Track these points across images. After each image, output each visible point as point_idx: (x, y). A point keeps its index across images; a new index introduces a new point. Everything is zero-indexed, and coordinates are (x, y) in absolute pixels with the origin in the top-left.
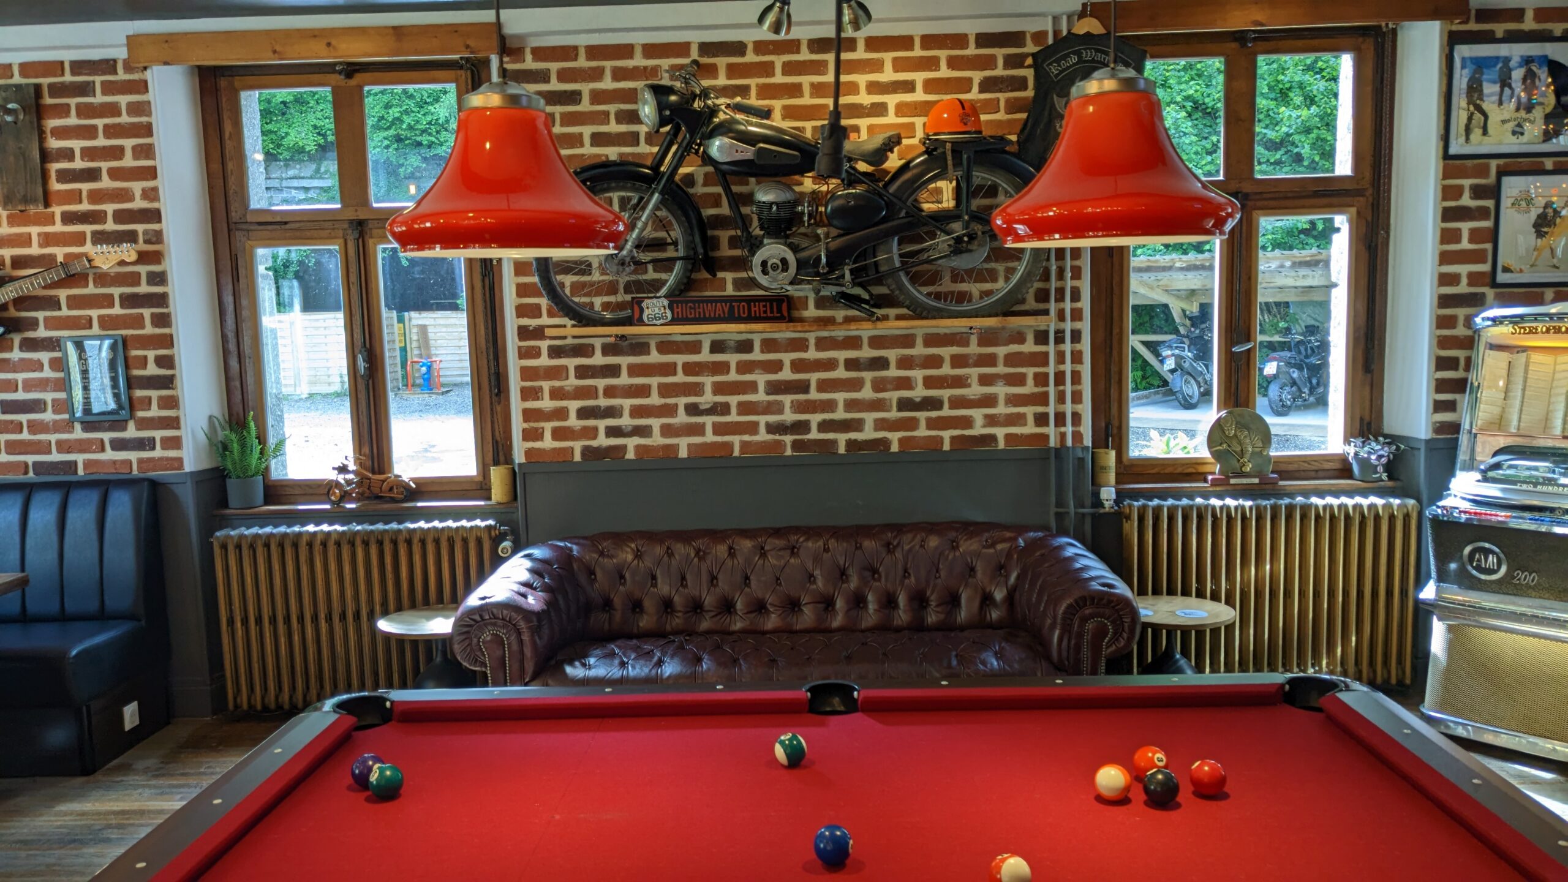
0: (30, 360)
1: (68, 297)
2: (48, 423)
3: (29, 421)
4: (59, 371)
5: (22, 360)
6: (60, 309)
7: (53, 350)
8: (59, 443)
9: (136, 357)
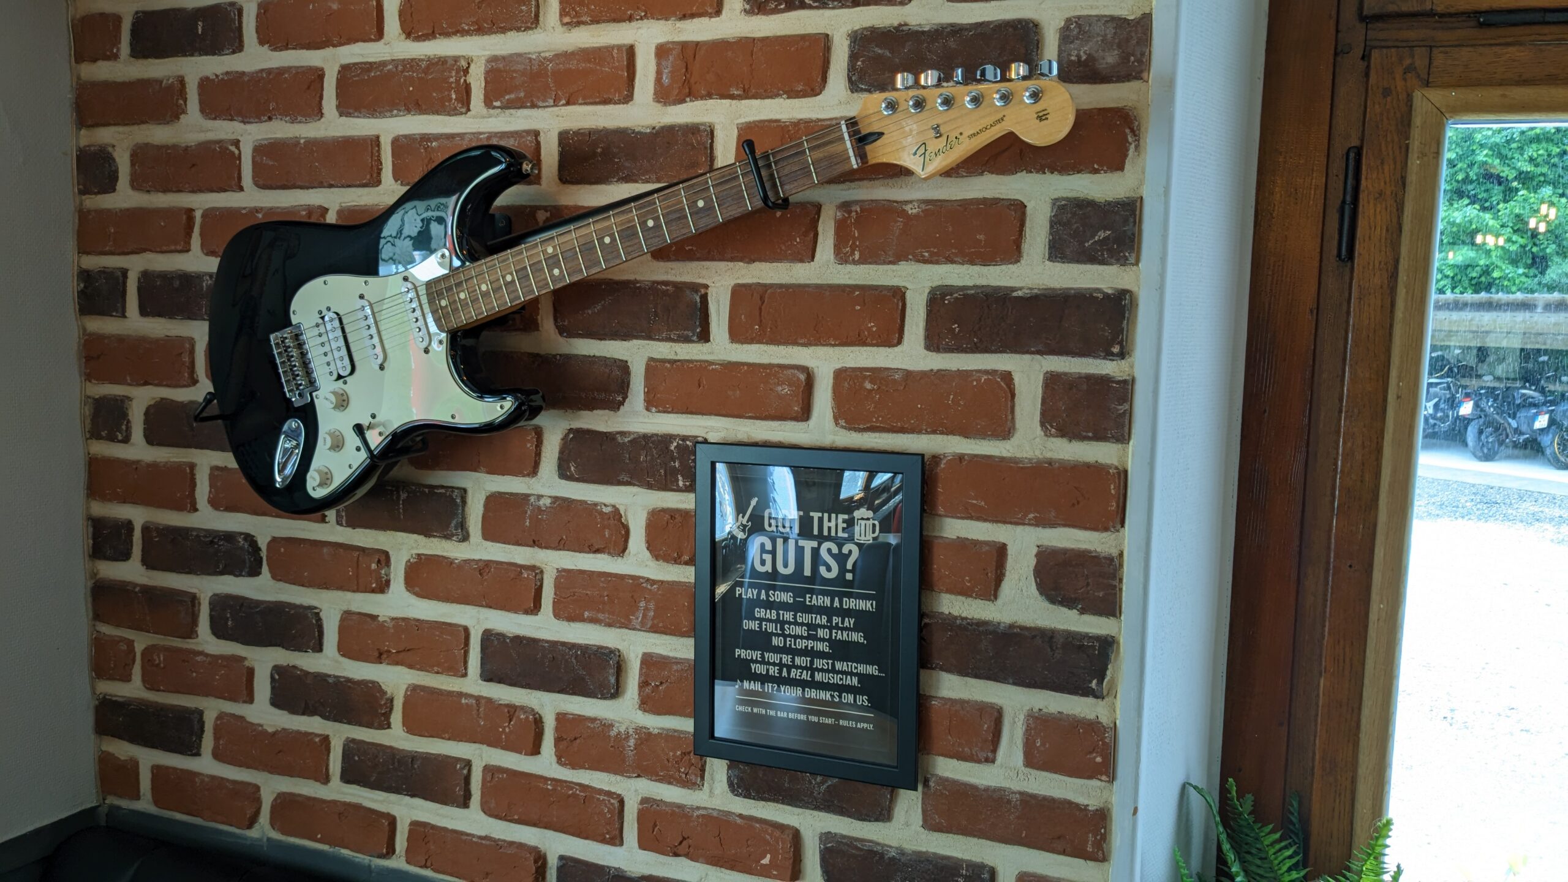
0: (590, 509)
1: (739, 293)
2: (622, 738)
3: (562, 719)
4: (677, 561)
5: (563, 504)
6: (704, 336)
7: (666, 485)
8: (650, 811)
9: (964, 545)
